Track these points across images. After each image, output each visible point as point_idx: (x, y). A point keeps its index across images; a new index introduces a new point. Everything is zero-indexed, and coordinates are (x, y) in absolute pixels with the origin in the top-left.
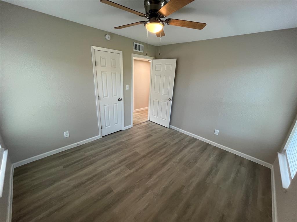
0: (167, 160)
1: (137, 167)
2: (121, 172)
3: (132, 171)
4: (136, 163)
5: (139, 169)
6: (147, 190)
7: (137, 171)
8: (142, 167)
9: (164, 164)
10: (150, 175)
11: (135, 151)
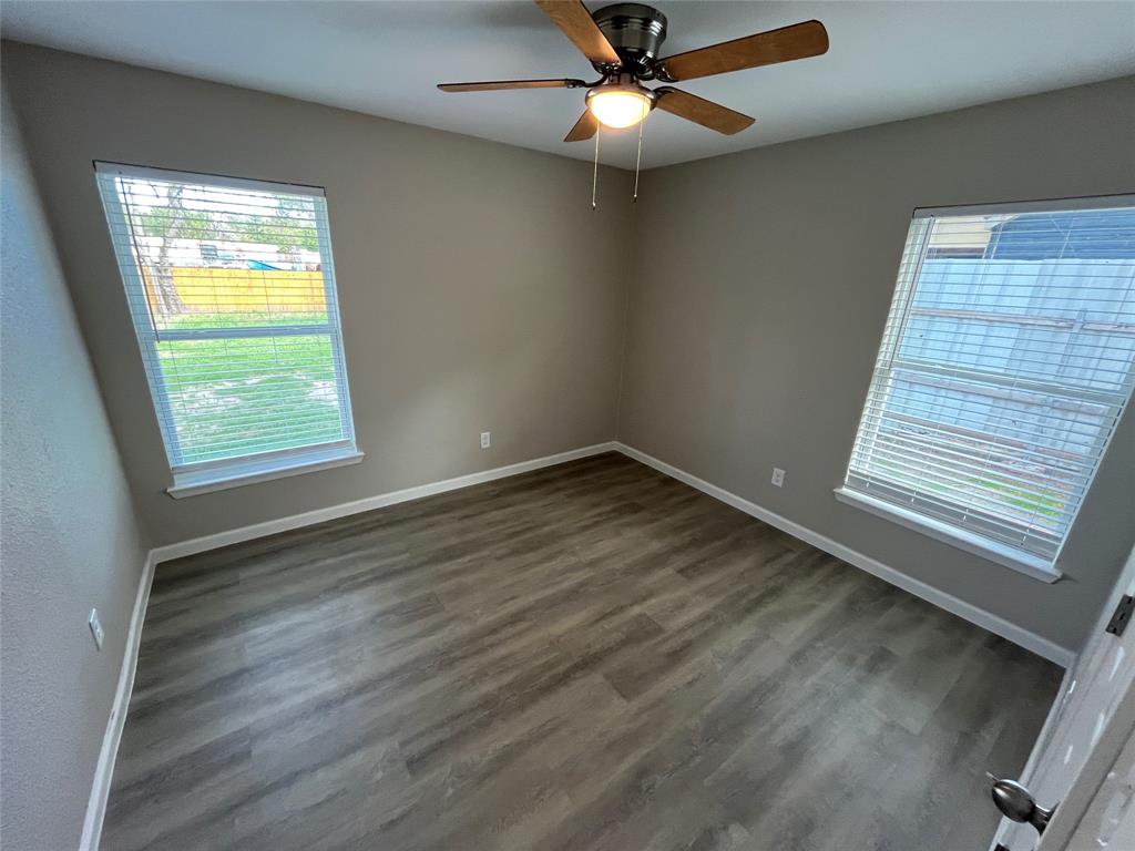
0: (494, 631)
1: (618, 619)
2: (672, 611)
3: (637, 610)
4: (624, 637)
5: (612, 614)
6: (592, 564)
7: (621, 609)
8: (604, 616)
9: (515, 619)
10: (577, 592)
11: (636, 704)
